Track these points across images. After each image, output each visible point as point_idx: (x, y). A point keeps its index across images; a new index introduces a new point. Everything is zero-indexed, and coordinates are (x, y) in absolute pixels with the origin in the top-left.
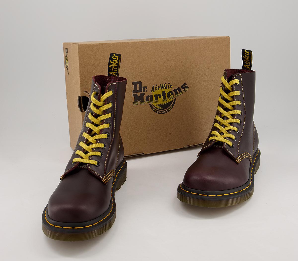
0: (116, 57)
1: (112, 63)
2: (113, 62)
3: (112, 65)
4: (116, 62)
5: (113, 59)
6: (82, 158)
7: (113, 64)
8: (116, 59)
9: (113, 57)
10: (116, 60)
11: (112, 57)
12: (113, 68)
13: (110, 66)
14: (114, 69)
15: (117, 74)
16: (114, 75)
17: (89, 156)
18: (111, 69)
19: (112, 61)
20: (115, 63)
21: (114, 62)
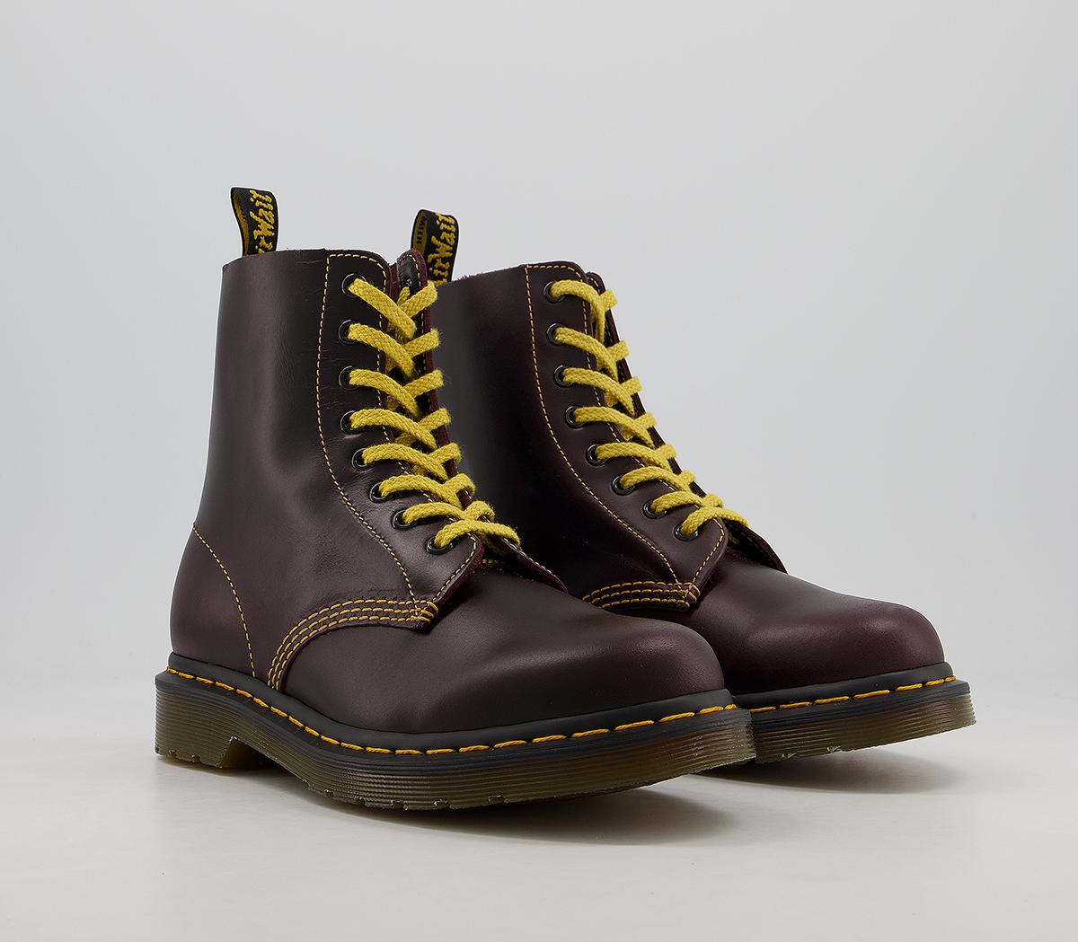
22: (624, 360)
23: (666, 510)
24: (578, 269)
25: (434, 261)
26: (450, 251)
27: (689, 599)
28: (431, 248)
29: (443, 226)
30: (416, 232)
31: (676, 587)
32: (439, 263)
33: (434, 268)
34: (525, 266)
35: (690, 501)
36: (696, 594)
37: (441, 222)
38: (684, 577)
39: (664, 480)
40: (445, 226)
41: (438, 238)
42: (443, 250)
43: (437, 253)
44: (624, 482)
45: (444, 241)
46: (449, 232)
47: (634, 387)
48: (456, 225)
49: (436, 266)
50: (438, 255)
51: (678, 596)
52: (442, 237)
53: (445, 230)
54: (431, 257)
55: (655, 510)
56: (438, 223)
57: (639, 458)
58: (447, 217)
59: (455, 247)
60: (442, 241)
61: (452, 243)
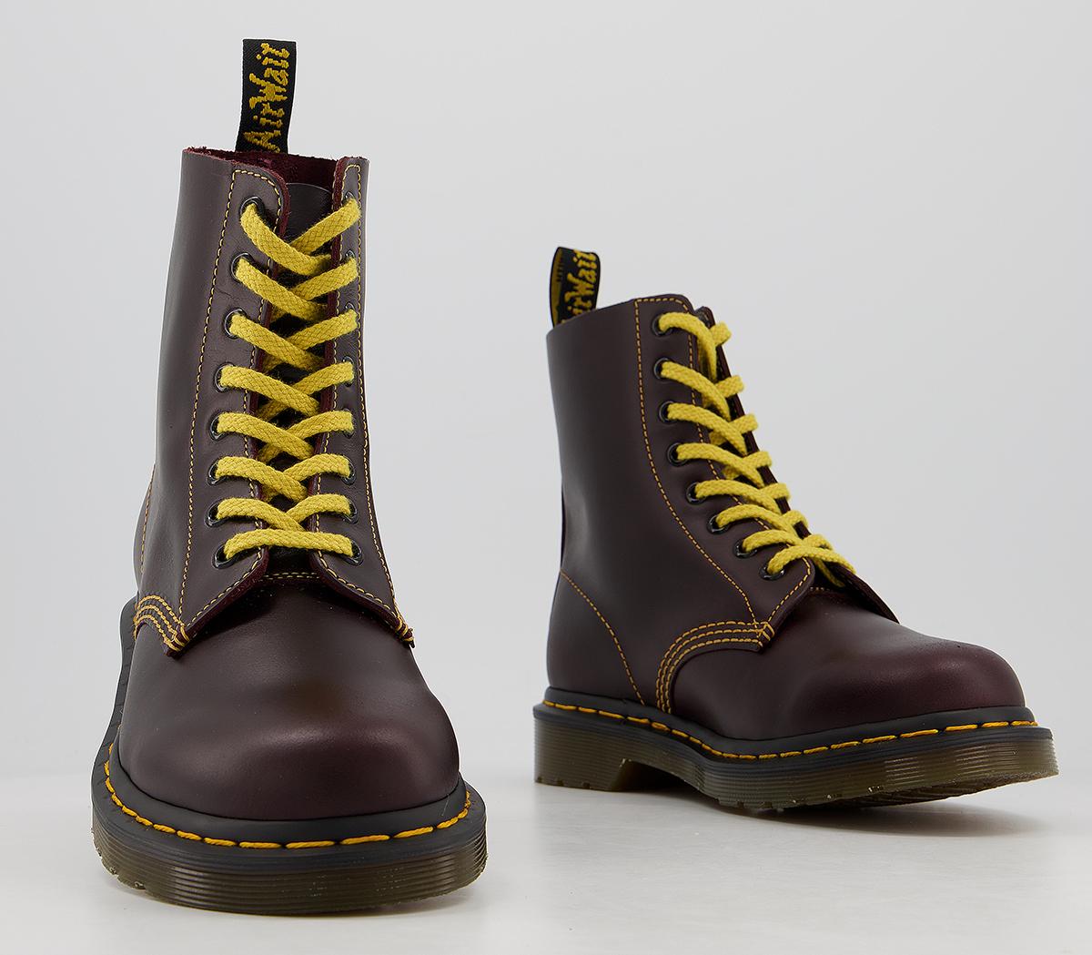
0: (277, 53)
1: (260, 87)
2: (266, 80)
3: (263, 95)
4: (278, 80)
5: (265, 63)
6: (266, 525)
7: (264, 88)
8: (276, 63)
9: (261, 54)
10: (279, 68)
11: (259, 57)
12: (267, 109)
13: (253, 101)
14: (268, 116)
15: (282, 141)
16: (266, 149)
17: (303, 518)
18: (256, 117)
19: (262, 78)
20: (277, 84)
21: (271, 80)
22: (736, 396)
23: (756, 549)
24: (685, 301)
25: (573, 300)
26: (592, 290)
27: (762, 639)
28: (569, 287)
29: (581, 263)
30: (555, 270)
31: (753, 627)
32: (579, 302)
33: (573, 307)
34: (636, 300)
35: (781, 540)
36: (770, 633)
37: (579, 260)
38: (761, 616)
39: (759, 519)
40: (584, 263)
41: (576, 276)
42: (583, 289)
43: (576, 291)
44: (719, 520)
45: (583, 279)
46: (589, 269)
47: (747, 424)
48: (598, 262)
49: (576, 304)
50: (577, 294)
51: (753, 636)
52: (580, 275)
53: (584, 267)
54: (568, 296)
55: (745, 548)
56: (575, 259)
57: (737, 496)
58: (588, 253)
59: (596, 285)
60: (580, 279)
61: (593, 280)
